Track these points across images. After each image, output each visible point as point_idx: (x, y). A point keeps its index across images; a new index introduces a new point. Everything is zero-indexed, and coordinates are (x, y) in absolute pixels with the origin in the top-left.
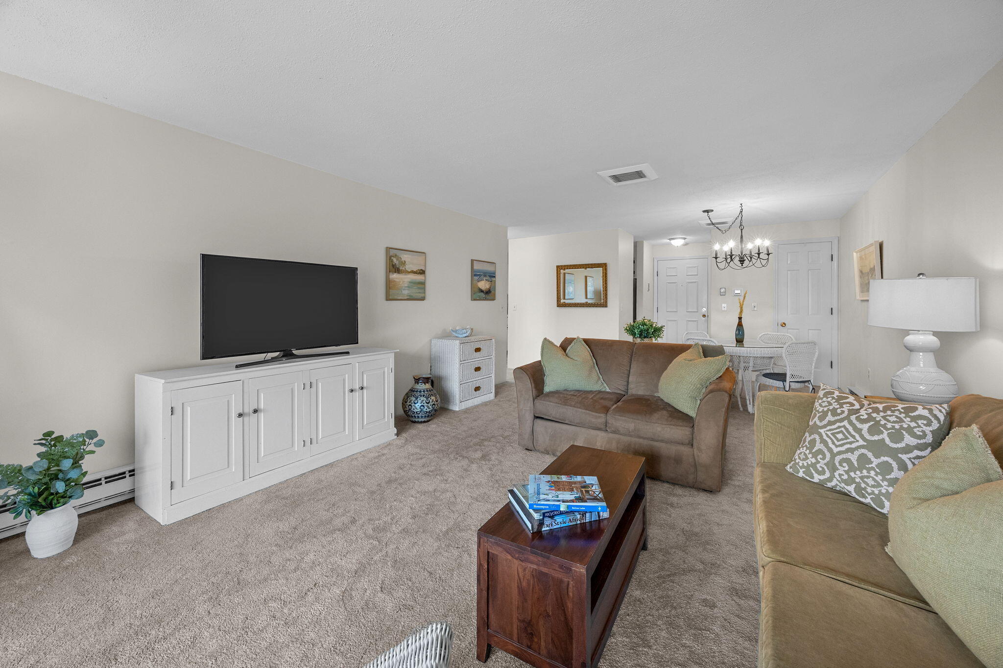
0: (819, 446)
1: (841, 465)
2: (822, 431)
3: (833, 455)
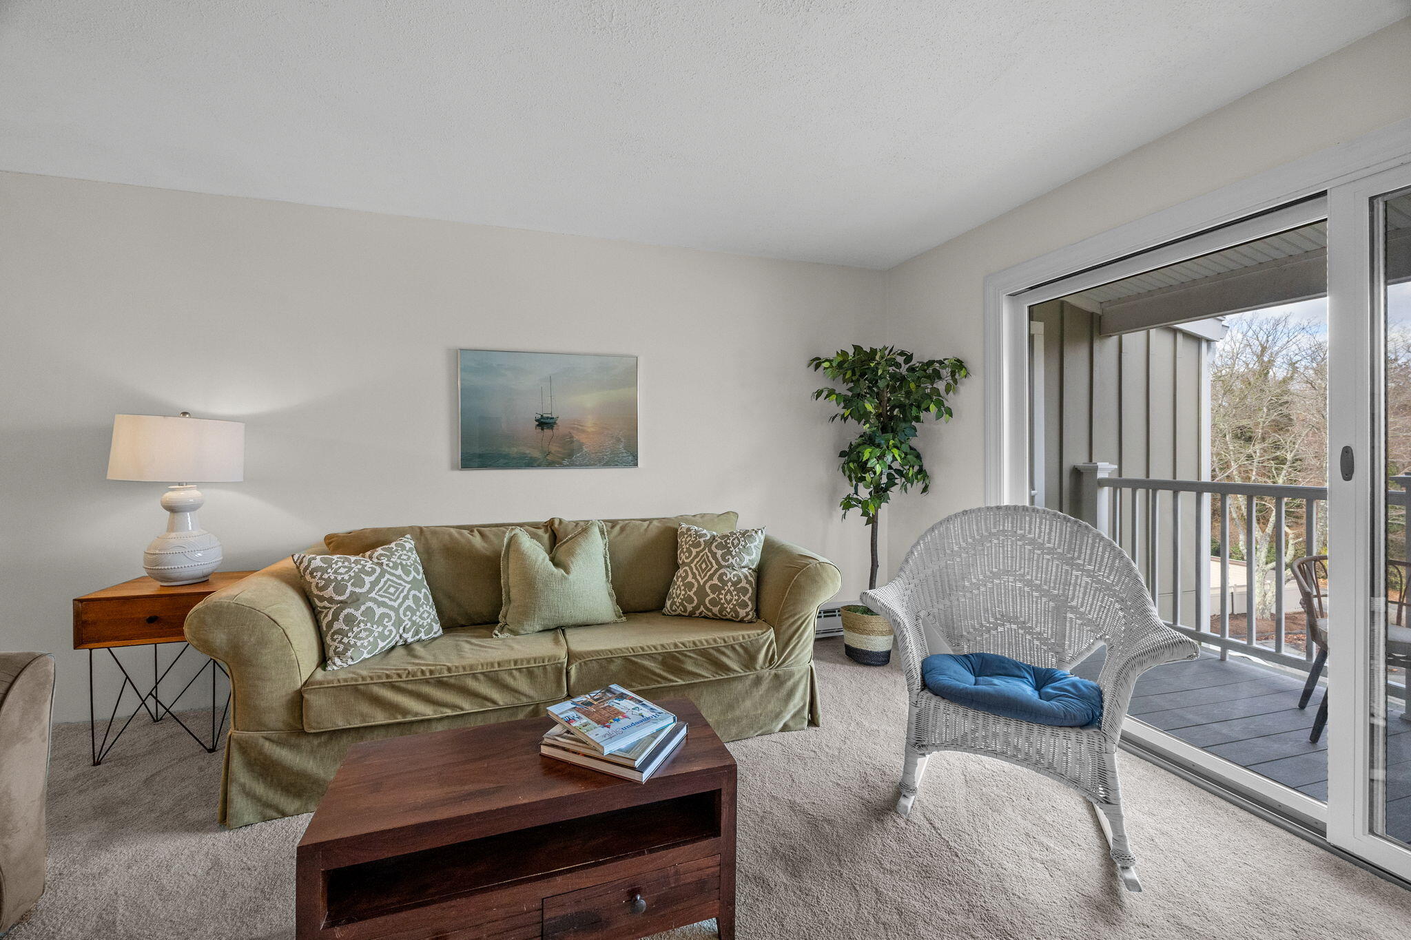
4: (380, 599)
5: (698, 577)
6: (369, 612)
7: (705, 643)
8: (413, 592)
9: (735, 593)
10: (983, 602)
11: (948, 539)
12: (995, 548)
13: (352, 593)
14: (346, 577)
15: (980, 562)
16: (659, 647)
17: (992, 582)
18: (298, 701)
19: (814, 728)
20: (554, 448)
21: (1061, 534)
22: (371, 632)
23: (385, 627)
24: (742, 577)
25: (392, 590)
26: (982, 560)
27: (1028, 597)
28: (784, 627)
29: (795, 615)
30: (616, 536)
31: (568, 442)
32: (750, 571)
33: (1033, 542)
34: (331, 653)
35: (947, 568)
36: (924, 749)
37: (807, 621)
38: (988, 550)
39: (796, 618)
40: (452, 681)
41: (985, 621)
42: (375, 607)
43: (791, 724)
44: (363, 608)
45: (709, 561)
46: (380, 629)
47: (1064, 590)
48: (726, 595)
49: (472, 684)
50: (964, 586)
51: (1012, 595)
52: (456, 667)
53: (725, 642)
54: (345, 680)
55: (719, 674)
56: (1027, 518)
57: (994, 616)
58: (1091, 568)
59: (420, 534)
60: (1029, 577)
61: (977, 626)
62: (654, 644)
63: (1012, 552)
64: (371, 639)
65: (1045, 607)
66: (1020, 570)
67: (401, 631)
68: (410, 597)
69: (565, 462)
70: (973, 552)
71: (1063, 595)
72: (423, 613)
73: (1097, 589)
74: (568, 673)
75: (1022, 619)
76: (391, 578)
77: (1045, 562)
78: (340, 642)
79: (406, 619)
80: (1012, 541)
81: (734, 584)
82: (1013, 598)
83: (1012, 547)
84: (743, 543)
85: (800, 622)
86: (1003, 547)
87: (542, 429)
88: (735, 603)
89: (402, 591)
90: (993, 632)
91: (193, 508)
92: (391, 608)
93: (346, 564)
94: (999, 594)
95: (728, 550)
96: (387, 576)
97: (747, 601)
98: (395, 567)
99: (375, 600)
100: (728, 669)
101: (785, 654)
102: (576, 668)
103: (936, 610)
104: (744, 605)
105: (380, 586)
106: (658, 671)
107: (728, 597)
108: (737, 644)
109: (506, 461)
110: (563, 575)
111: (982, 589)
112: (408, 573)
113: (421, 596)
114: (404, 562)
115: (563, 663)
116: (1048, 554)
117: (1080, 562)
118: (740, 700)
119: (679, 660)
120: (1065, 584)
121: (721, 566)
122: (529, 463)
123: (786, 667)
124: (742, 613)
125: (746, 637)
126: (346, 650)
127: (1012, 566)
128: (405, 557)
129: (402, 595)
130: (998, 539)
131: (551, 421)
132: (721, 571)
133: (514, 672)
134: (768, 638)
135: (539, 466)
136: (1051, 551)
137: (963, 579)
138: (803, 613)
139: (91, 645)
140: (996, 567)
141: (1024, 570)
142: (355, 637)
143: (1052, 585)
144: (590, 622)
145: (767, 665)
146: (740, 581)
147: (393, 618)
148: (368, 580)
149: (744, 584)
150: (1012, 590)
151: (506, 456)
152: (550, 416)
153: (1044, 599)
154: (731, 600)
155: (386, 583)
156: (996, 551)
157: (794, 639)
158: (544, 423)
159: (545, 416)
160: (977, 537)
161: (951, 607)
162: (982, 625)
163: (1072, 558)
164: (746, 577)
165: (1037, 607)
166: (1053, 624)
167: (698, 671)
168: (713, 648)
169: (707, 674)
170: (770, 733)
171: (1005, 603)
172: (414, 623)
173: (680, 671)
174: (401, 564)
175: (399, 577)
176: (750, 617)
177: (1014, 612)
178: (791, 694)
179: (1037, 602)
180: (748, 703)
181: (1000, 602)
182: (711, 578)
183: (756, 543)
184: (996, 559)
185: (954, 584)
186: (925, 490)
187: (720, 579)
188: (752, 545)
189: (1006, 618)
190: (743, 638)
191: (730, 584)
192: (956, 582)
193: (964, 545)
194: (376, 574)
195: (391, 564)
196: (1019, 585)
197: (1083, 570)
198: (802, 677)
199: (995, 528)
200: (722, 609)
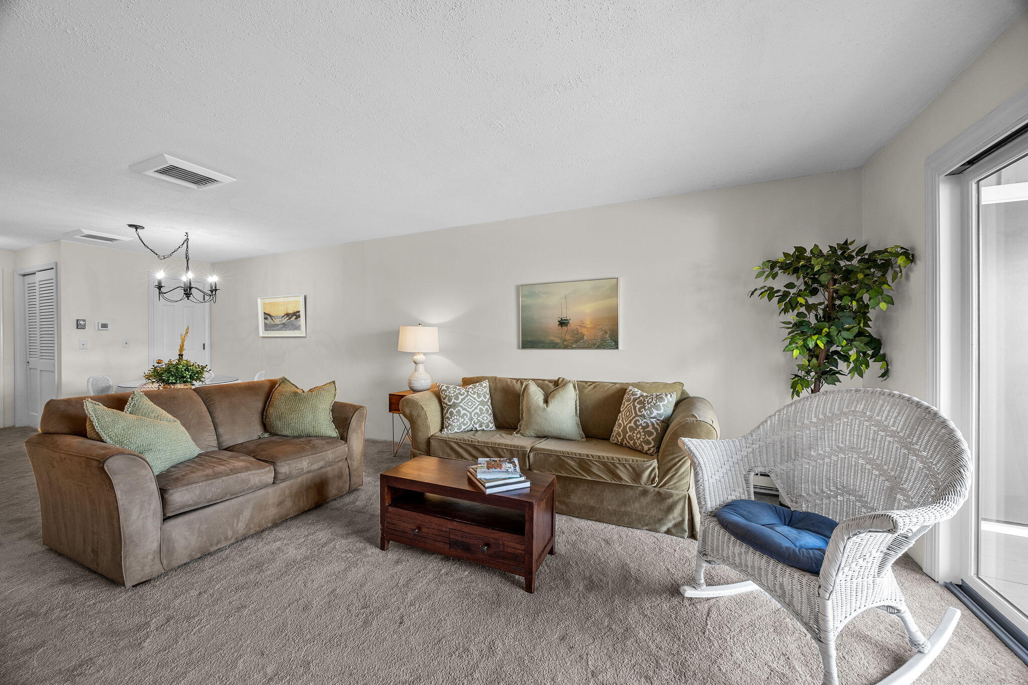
0: (463, 412)
1: (474, 416)
2: (461, 404)
3: (471, 413)
4: (464, 407)
5: (624, 421)
6: (459, 412)
7: (606, 459)
8: (480, 406)
9: (643, 434)
10: (827, 471)
11: (801, 413)
12: (844, 426)
13: (454, 402)
14: (453, 395)
15: (828, 437)
16: (578, 455)
17: (837, 456)
18: (428, 442)
19: (693, 540)
20: (568, 337)
21: (906, 419)
22: (459, 420)
23: (465, 420)
24: (650, 424)
25: (470, 404)
26: (830, 435)
27: (869, 473)
28: (665, 461)
29: (673, 454)
30: (590, 391)
31: (575, 333)
32: (658, 421)
33: (878, 424)
34: (444, 426)
35: (795, 438)
36: (706, 557)
37: (683, 460)
38: (836, 427)
39: (674, 456)
40: (479, 447)
41: (827, 488)
42: (461, 410)
43: (673, 531)
44: (457, 409)
45: (632, 411)
46: (463, 420)
47: (901, 472)
48: (637, 434)
49: (487, 451)
50: (809, 456)
51: (855, 470)
52: (482, 442)
53: (619, 460)
54: (443, 437)
55: (614, 480)
56: (881, 402)
57: (835, 485)
58: (925, 454)
59: (493, 381)
60: (871, 456)
61: (817, 491)
62: (575, 452)
63: (858, 431)
64: (458, 423)
65: (881, 486)
66: (864, 448)
67: (473, 423)
68: (478, 408)
69: (574, 346)
70: (822, 427)
71: (899, 476)
72: (484, 417)
73: (926, 475)
74: (529, 457)
75: (860, 493)
76: (471, 398)
77: (887, 443)
78: (447, 422)
79: (475, 418)
80: (860, 421)
81: (644, 428)
82: (855, 473)
83: (859, 427)
84: (655, 402)
85: (677, 460)
86: (851, 425)
87: (562, 327)
88: (642, 440)
89: (475, 405)
90: (833, 499)
91: (422, 363)
92: (468, 411)
93: (454, 389)
94: (842, 467)
95: (644, 405)
96: (469, 397)
97: (651, 440)
98: (474, 394)
99: (462, 407)
100: (620, 479)
101: (665, 480)
102: (533, 455)
103: (778, 470)
104: (648, 443)
105: (465, 401)
106: (575, 468)
107: (638, 436)
108: (628, 464)
109: (543, 345)
110: (544, 408)
111: (827, 460)
112: (479, 397)
113: (484, 409)
114: (479, 392)
115: (526, 451)
116: (891, 436)
117: (917, 447)
118: (631, 501)
119: (589, 465)
120: (902, 467)
121: (637, 415)
122: (554, 346)
123: (667, 489)
124: (646, 448)
125: (635, 461)
126: (449, 426)
127: (857, 444)
128: (481, 390)
129: (474, 407)
130: (848, 418)
131: (567, 321)
132: (637, 418)
133: (504, 450)
134: (651, 465)
135: (559, 348)
136: (893, 434)
137: (810, 449)
138: (680, 454)
139: (393, 412)
140: (842, 443)
141: (868, 449)
142: (452, 421)
143: (891, 466)
144: (562, 437)
145: (650, 483)
146: (648, 426)
147: (469, 416)
148: (461, 397)
149: (650, 429)
150: (855, 466)
151: (542, 342)
152: (566, 318)
153: (882, 478)
154: (640, 438)
155: (468, 400)
156: (843, 428)
157: (672, 470)
158: (563, 323)
159: (563, 319)
160: (828, 414)
161: (794, 470)
162: (822, 491)
163: (911, 442)
164: (653, 424)
165: (874, 484)
166: (884, 502)
167: (600, 475)
168: (610, 462)
169: (607, 478)
170: (657, 531)
171: (847, 476)
172: (479, 421)
173: (589, 472)
174: (477, 392)
175: (475, 398)
176: (651, 451)
177: (853, 485)
178: (670, 509)
179: (875, 480)
180: (637, 505)
181: (842, 474)
182: (630, 422)
183: (665, 403)
184: (843, 435)
185: (800, 452)
186: (885, 374)
187: (635, 423)
188: (661, 404)
189: (846, 490)
190: (633, 461)
191: (640, 427)
192: (803, 450)
193: (814, 420)
194: (465, 396)
195: (473, 392)
196: (861, 461)
197: (917, 456)
198: (680, 499)
199: (847, 408)
200: (635, 443)
